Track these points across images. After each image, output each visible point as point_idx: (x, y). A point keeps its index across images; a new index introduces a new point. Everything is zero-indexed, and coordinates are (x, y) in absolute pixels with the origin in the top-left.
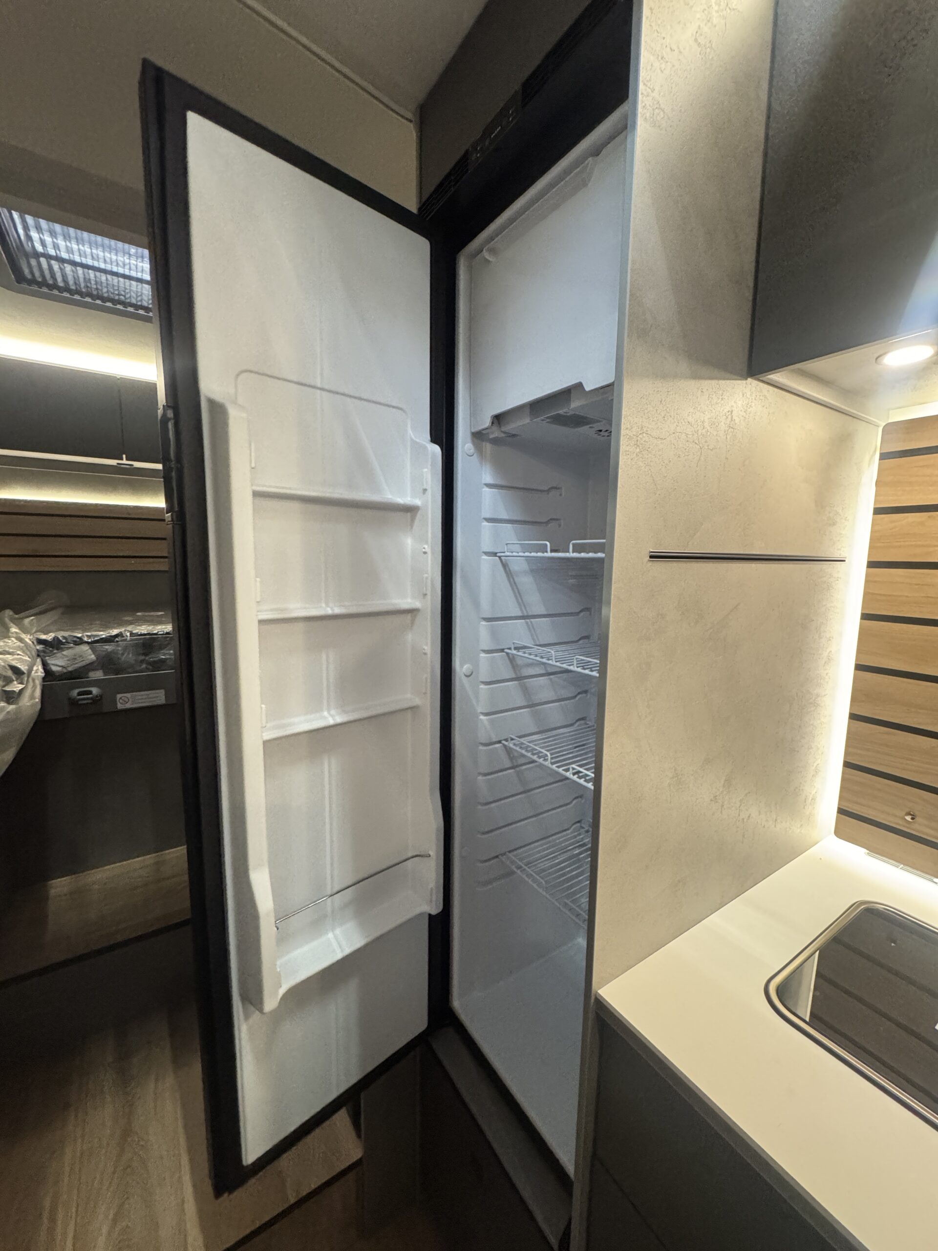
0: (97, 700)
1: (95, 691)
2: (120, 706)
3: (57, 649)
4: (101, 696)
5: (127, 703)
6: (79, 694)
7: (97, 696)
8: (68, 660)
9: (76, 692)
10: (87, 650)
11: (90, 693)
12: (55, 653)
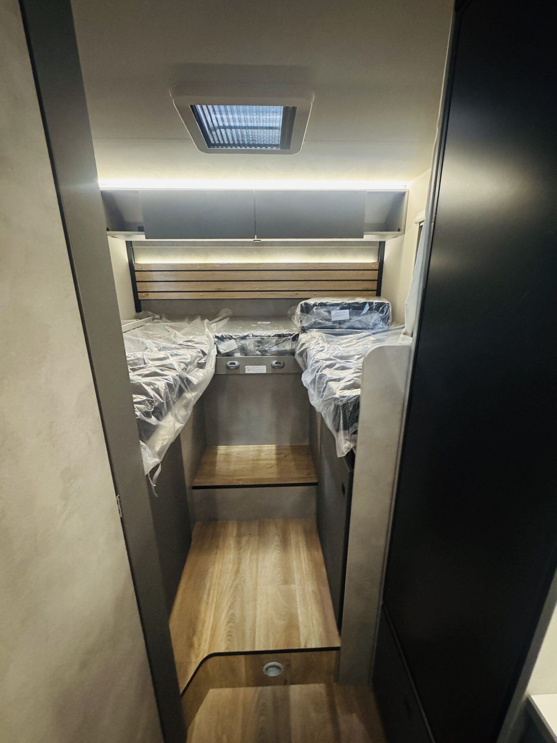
0: (237, 368)
1: (237, 363)
2: (247, 372)
3: (222, 341)
4: (239, 366)
5: (250, 370)
6: (231, 364)
7: (237, 366)
8: (227, 347)
9: (229, 363)
10: (234, 343)
11: (234, 364)
12: (221, 343)
